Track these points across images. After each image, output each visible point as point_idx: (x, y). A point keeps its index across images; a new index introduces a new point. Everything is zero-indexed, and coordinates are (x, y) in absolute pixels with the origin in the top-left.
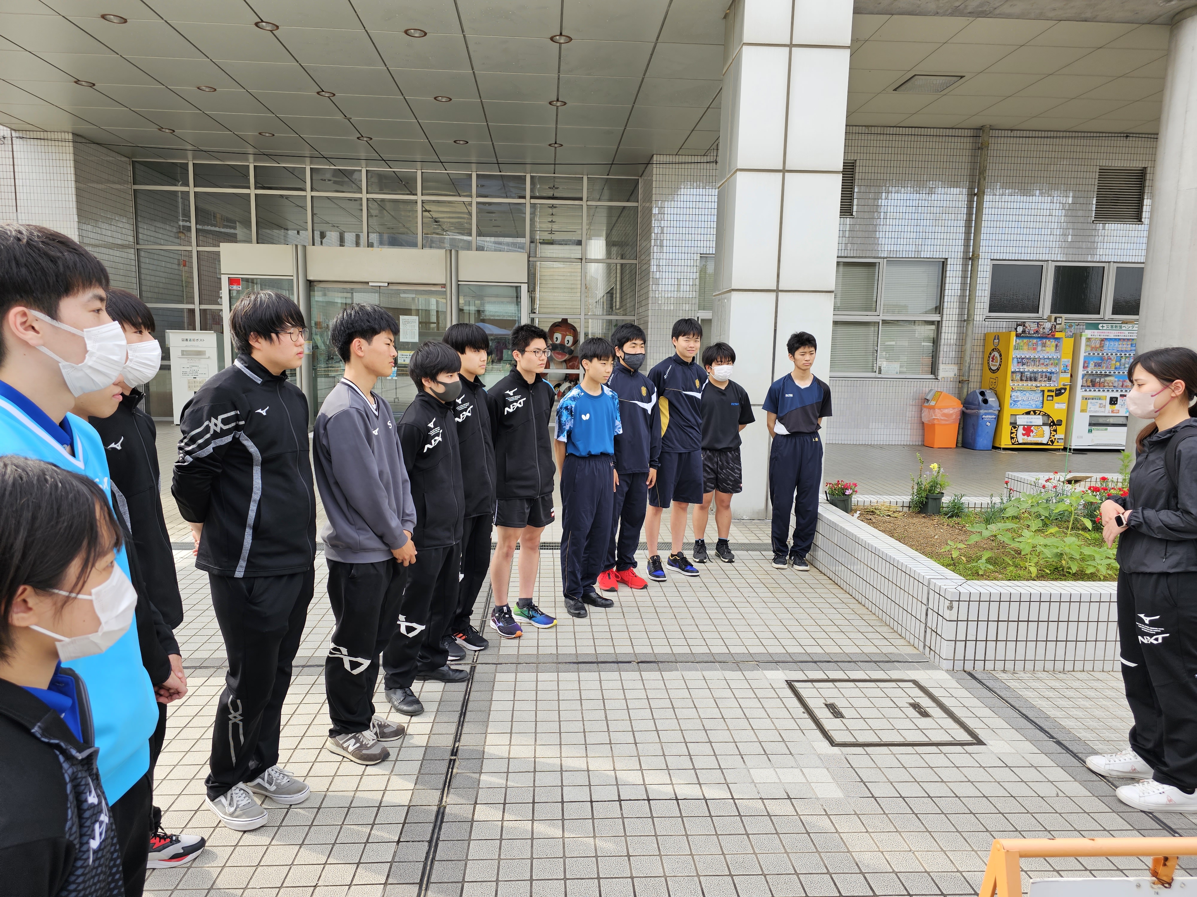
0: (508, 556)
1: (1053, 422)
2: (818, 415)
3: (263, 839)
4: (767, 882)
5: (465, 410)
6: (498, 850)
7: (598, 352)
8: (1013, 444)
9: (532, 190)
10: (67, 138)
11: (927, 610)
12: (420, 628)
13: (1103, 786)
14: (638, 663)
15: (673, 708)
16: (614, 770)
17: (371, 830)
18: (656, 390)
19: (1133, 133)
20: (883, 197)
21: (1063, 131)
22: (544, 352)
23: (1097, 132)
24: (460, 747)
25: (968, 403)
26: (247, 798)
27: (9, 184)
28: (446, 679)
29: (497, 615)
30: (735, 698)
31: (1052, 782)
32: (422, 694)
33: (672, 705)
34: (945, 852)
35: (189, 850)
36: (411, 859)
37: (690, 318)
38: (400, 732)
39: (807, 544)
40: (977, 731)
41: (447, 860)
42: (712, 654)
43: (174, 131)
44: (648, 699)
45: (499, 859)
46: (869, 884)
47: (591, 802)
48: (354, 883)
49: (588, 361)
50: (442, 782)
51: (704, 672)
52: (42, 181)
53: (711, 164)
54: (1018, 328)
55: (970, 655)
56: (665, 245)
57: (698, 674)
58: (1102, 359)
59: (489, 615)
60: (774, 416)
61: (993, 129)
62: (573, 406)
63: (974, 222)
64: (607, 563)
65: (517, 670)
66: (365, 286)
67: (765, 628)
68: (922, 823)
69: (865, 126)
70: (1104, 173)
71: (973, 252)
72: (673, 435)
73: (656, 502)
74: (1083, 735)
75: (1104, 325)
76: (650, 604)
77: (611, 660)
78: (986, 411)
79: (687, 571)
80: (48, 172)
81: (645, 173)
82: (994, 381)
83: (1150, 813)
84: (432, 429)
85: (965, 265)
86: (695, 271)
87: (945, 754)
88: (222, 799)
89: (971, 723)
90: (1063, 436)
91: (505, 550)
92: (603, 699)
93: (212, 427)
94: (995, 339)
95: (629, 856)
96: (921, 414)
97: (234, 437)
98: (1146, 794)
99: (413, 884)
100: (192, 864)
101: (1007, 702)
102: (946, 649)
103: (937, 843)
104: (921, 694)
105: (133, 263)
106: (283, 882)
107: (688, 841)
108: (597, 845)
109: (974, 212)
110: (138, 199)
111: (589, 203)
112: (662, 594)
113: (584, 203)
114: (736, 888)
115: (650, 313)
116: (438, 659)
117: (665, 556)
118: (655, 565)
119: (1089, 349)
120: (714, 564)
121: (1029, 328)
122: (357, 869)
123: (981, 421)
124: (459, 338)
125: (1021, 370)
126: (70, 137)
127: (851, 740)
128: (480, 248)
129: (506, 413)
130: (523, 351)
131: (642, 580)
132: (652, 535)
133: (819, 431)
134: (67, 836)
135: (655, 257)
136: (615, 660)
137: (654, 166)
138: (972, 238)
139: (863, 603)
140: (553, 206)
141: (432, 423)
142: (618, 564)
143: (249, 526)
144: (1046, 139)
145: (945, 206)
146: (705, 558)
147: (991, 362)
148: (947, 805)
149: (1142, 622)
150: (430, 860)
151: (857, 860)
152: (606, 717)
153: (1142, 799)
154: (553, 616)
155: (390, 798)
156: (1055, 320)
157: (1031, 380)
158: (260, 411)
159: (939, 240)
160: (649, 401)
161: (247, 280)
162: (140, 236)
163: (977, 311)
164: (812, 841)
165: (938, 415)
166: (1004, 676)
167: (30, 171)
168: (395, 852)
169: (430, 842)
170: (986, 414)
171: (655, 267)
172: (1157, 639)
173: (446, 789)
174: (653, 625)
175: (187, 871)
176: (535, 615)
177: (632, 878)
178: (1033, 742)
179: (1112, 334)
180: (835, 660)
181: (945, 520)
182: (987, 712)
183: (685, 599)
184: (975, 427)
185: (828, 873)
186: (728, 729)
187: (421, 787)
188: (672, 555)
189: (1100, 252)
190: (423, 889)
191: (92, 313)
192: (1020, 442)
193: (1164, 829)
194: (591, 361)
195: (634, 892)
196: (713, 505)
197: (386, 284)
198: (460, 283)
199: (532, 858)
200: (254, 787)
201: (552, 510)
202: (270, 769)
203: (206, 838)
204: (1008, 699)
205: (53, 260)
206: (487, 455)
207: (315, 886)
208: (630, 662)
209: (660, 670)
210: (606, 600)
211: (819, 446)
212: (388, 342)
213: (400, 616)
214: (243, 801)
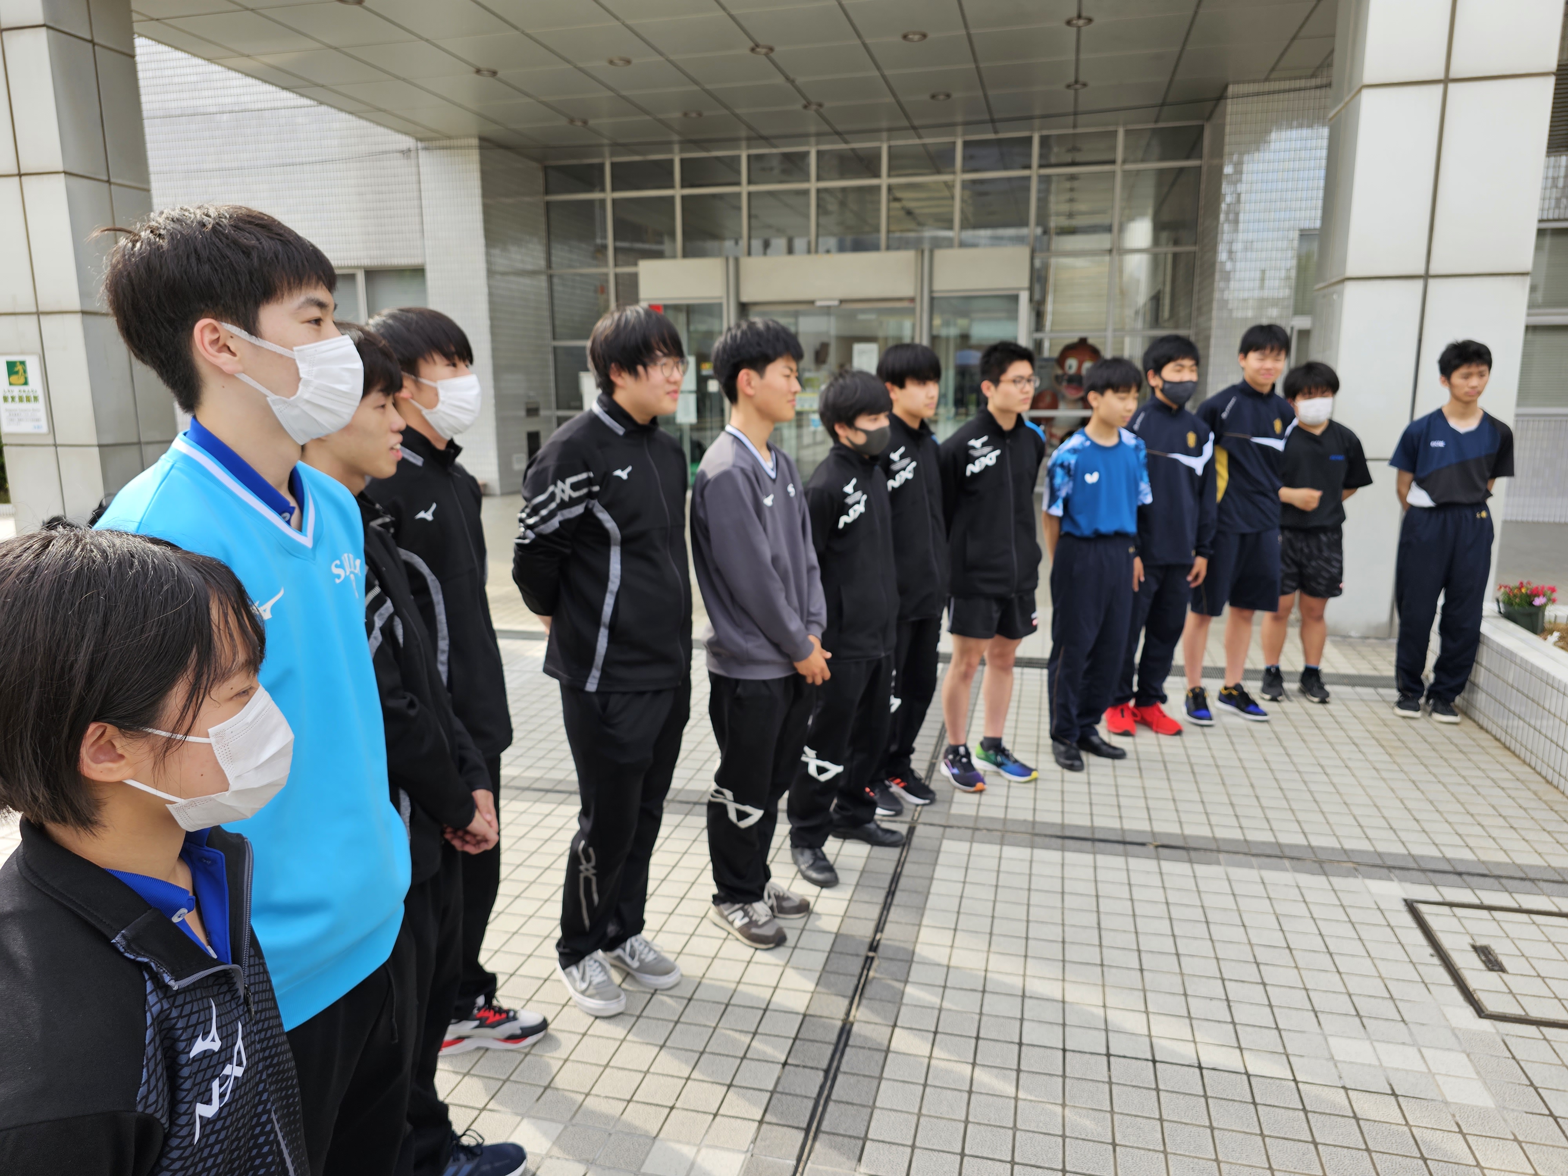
0: (966, 676)
2: (1488, 474)
5: (904, 470)
6: (919, 1100)
7: (1114, 380)
9: (1042, 156)
10: (473, 143)
12: (834, 769)
14: (1157, 847)
15: (1207, 923)
16: (1104, 1006)
17: (751, 1041)
18: (1211, 436)
24: (882, 942)
26: (603, 974)
28: (872, 840)
29: (951, 757)
30: (1313, 917)
32: (839, 858)
33: (1206, 918)
35: (528, 1032)
36: (798, 1092)
37: (1271, 323)
38: (804, 908)
39: (1459, 681)
41: (846, 1103)
42: (1279, 844)
43: (587, 123)
44: (1167, 903)
45: (919, 1115)
47: (1064, 1050)
48: (721, 1112)
50: (852, 987)
51: (1262, 872)
53: (1322, 90)
56: (1241, 220)
57: (1252, 874)
60: (1408, 476)
62: (1073, 461)
64: (1119, 694)
65: (973, 838)
66: (809, 307)
67: (1373, 812)
73: (1201, 606)
76: (1185, 759)
77: (1114, 839)
79: (1249, 713)
80: (454, 187)
81: (1214, 114)
84: (850, 495)
88: (574, 969)
91: (963, 668)
92: (1097, 896)
93: (559, 494)
97: (586, 508)
99: (798, 1128)
100: (530, 1050)
105: (545, 292)
106: (634, 1094)
107: (1213, 1137)
108: (1067, 1119)
110: (550, 213)
111: (1126, 167)
112: (1205, 746)
113: (1118, 168)
115: (1214, 323)
116: (862, 811)
117: (1213, 687)
118: (1197, 701)
120: (1295, 704)
122: (727, 1092)
124: (898, 365)
126: (476, 141)
127: (1517, 1011)
128: (963, 245)
129: (968, 473)
130: (996, 382)
131: (1175, 723)
132: (1193, 655)
133: (1490, 502)
134: (140, 1108)
136: (1120, 839)
137: (1229, 101)
140: (1072, 177)
141: (850, 486)
142: (1136, 695)
143: (604, 625)
150: (823, 1098)
152: (1099, 924)
154: (1031, 764)
155: (781, 999)
158: (619, 473)
160: (1200, 454)
161: (672, 307)
167: (437, 188)
168: (779, 1078)
169: (826, 1071)
173: (857, 997)
174: (1186, 791)
175: (524, 1058)
176: (1006, 761)
180: (1497, 874)
183: (1242, 755)
186: (1296, 968)
187: (823, 991)
188: (1226, 688)
190: (810, 1138)
191: (307, 325)
194: (1102, 394)
196: (1295, 615)
197: (838, 303)
198: (934, 295)
199: (967, 1122)
200: (613, 958)
201: (1034, 616)
202: (633, 939)
203: (549, 1020)
205: (246, 252)
207: (672, 1108)
208: (1143, 844)
209: (1191, 861)
210: (1115, 748)
211: (1488, 525)
212: (788, 372)
213: (807, 749)
214: (599, 978)
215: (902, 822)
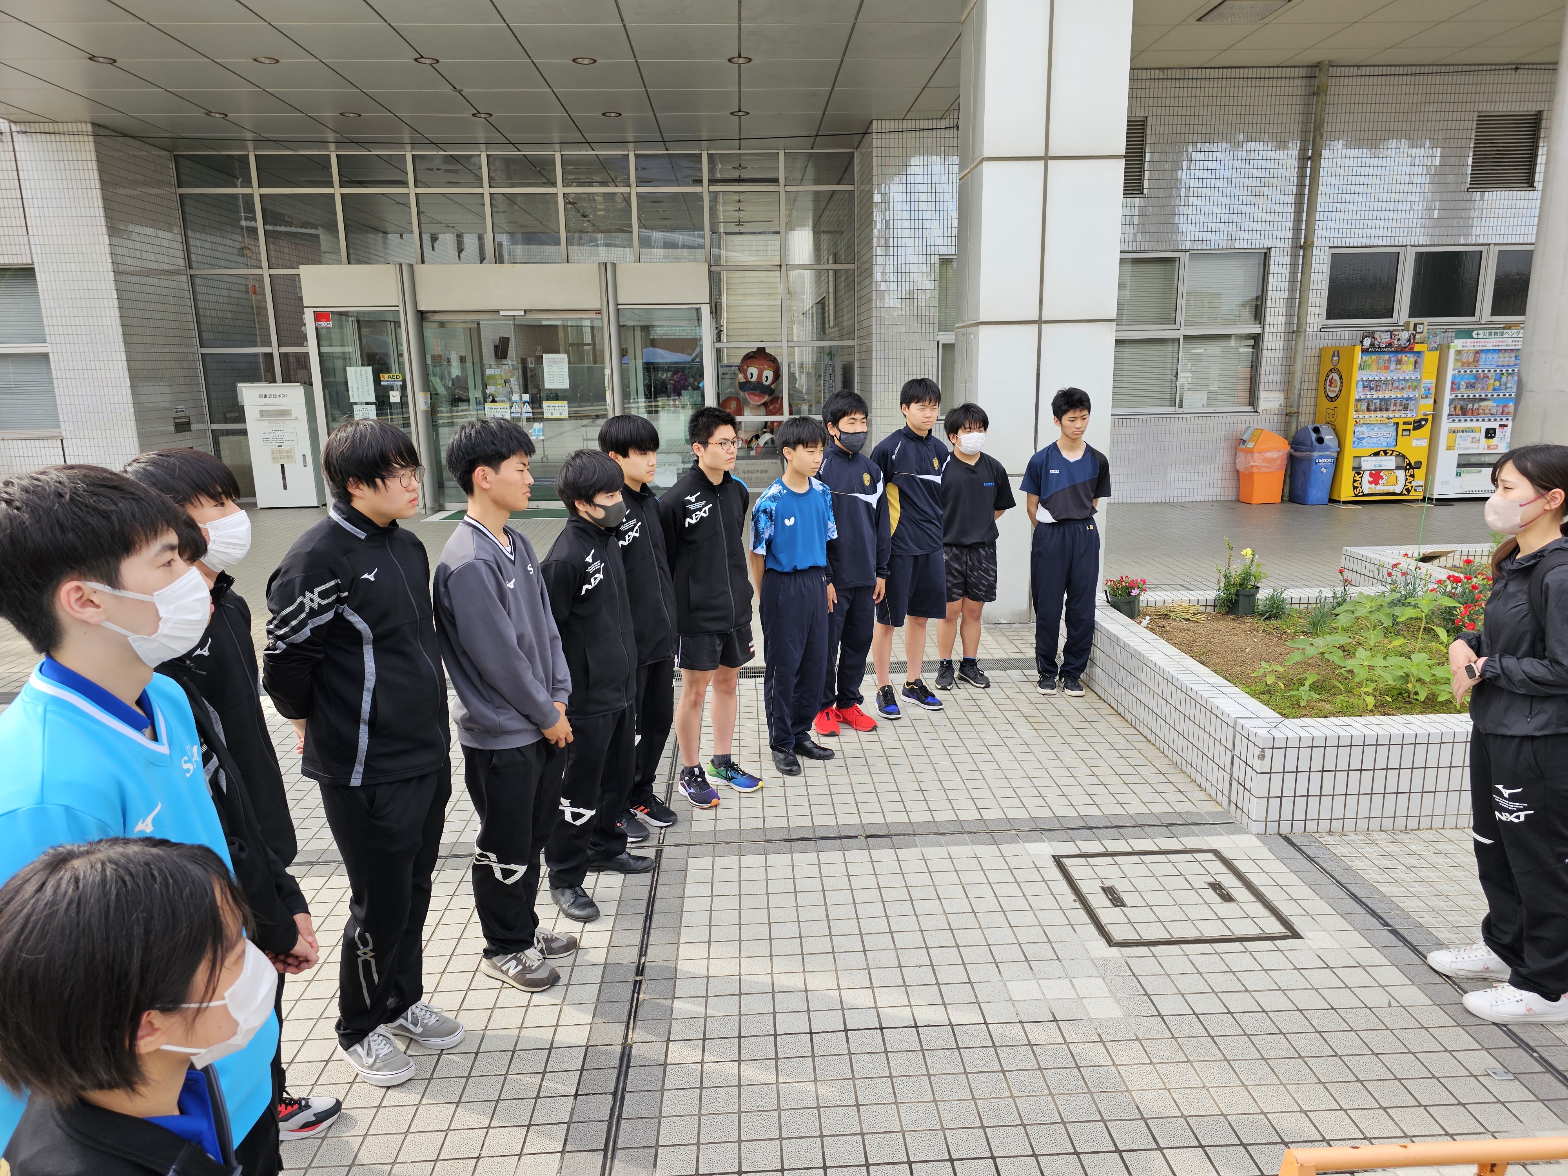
0: (696, 704)
1: (1409, 464)
2: (1092, 495)
3: (410, 1097)
4: (1027, 1135)
5: (632, 529)
6: (698, 1102)
7: (803, 436)
8: (1356, 495)
9: (711, 170)
10: (84, 130)
11: (1233, 758)
12: (589, 814)
13: (1448, 990)
14: (867, 837)
15: (911, 900)
16: (839, 988)
17: (542, 1080)
18: (882, 475)
19: (1525, 64)
20: (1185, 167)
21: (1430, 65)
22: (733, 443)
23: (1475, 65)
24: (647, 964)
25: (1297, 443)
26: (388, 1046)
27: (14, 197)
28: (625, 869)
29: (687, 778)
30: (989, 883)
31: (1383, 987)
33: (910, 896)
34: (1246, 1087)
35: (322, 1117)
36: (592, 1118)
37: (923, 377)
38: (572, 945)
39: (1082, 661)
40: (1293, 920)
41: (637, 1118)
42: (960, 822)
43: (226, 116)
44: (879, 888)
45: (700, 1114)
46: (1152, 1133)
47: (811, 1033)
48: (525, 1151)
49: (790, 449)
50: (626, 1013)
51: (949, 848)
52: (57, 191)
53: (951, 131)
54: (1365, 340)
55: (1287, 814)
56: (891, 244)
57: (941, 851)
58: (1477, 377)
59: (678, 776)
60: (1035, 498)
61: (1333, 66)
62: (774, 508)
63: (1306, 196)
64: (824, 700)
65: (714, 853)
66: (495, 316)
67: (1027, 782)
68: (1219, 1048)
69: (1159, 69)
70: (1484, 121)
71: (1306, 238)
72: (905, 533)
73: (886, 618)
74: (1426, 919)
75: (1480, 332)
76: (881, 753)
77: (832, 835)
78: (1321, 454)
79: (928, 704)
80: (64, 177)
81: (862, 145)
82: (1332, 412)
83: (1505, 1025)
84: (590, 564)
85: (1294, 256)
86: (933, 278)
87: (1250, 953)
88: (357, 1047)
89: (1285, 909)
90: (1422, 483)
91: (692, 698)
92: (823, 890)
93: (308, 604)
94: (1333, 356)
95: (858, 1105)
96: (1235, 459)
97: (336, 613)
98: (1499, 1003)
99: (597, 1150)
100: (327, 1133)
101: (1331, 876)
102: (1256, 809)
103: (1237, 1075)
104: (1224, 869)
105: (187, 294)
106: (439, 1154)
107: (930, 1082)
108: (819, 1092)
109: (1307, 183)
110: (186, 207)
111: (788, 188)
112: (896, 738)
113: (781, 188)
114: (989, 1144)
115: (874, 338)
116: (614, 846)
117: (898, 681)
118: (887, 698)
119: (1460, 364)
120: (962, 691)
121: (1379, 340)
122: (527, 1132)
123: (1314, 467)
124: (621, 437)
125: (1368, 397)
126: (89, 128)
127: (1135, 937)
129: (687, 526)
130: (705, 444)
131: (870, 720)
132: (880, 657)
133: (1095, 516)
135: (879, 262)
136: (837, 835)
137: (874, 136)
138: (1304, 219)
139: (1153, 741)
141: (590, 556)
142: (838, 699)
143: (364, 722)
144: (1405, 77)
145: (1267, 176)
146: (950, 684)
147: (1328, 387)
148: (1251, 1023)
149: (1501, 795)
150: (615, 1118)
151: (1138, 1102)
152: (827, 915)
153: (1494, 1009)
154: (759, 777)
155: (564, 1037)
156: (1415, 329)
157: (1381, 410)
158: (366, 576)
159: (1259, 223)
160: (874, 491)
161: (340, 314)
162: (193, 257)
163: (1311, 319)
164: (1083, 1078)
165: (1257, 460)
166: (1330, 839)
167: (41, 178)
168: (573, 1109)
169: (615, 1094)
170: (1321, 457)
171: (879, 275)
172: (1518, 817)
173: (632, 1021)
174: (885, 782)
175: (322, 1143)
176: (735, 775)
177: (862, 1134)
178: (1362, 932)
179: (1490, 344)
180: (1116, 824)
181: (1262, 624)
182: (1306, 892)
183: (926, 744)
184: (1307, 474)
185: (1102, 1120)
186: (980, 928)
187: (601, 1021)
188: (908, 684)
189: (1477, 230)
190: (609, 1157)
192: (1366, 492)
193: (1520, 1046)
194: (794, 449)
195: (865, 1153)
197: (523, 313)
198: (619, 307)
199: (740, 1112)
200: (395, 1028)
201: (750, 645)
202: (414, 1006)
204: (1333, 873)
206: (662, 584)
207: (478, 1158)
208: (856, 837)
209: (894, 847)
210: (825, 749)
211: (1095, 535)
212: (521, 467)
213: (562, 800)
214: (384, 1050)
215: (649, 847)
